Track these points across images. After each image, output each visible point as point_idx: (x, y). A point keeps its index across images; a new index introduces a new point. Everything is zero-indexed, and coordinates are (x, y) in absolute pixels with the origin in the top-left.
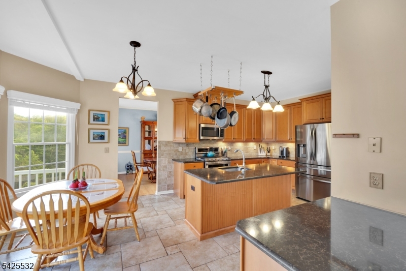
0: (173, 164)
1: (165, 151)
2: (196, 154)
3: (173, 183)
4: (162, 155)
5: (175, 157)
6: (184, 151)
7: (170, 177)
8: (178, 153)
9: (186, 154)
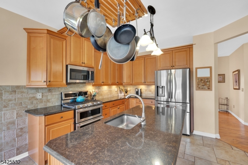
0: (27, 118)
1: (10, 100)
2: (62, 100)
3: (27, 142)
4: (5, 107)
5: (30, 107)
6: (44, 98)
7: (21, 136)
8: (35, 102)
9: (48, 101)
